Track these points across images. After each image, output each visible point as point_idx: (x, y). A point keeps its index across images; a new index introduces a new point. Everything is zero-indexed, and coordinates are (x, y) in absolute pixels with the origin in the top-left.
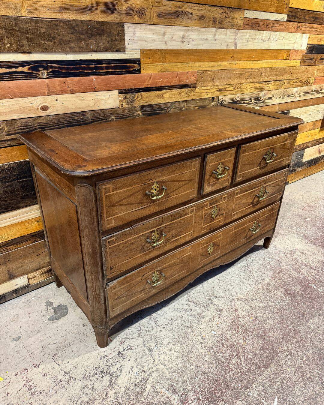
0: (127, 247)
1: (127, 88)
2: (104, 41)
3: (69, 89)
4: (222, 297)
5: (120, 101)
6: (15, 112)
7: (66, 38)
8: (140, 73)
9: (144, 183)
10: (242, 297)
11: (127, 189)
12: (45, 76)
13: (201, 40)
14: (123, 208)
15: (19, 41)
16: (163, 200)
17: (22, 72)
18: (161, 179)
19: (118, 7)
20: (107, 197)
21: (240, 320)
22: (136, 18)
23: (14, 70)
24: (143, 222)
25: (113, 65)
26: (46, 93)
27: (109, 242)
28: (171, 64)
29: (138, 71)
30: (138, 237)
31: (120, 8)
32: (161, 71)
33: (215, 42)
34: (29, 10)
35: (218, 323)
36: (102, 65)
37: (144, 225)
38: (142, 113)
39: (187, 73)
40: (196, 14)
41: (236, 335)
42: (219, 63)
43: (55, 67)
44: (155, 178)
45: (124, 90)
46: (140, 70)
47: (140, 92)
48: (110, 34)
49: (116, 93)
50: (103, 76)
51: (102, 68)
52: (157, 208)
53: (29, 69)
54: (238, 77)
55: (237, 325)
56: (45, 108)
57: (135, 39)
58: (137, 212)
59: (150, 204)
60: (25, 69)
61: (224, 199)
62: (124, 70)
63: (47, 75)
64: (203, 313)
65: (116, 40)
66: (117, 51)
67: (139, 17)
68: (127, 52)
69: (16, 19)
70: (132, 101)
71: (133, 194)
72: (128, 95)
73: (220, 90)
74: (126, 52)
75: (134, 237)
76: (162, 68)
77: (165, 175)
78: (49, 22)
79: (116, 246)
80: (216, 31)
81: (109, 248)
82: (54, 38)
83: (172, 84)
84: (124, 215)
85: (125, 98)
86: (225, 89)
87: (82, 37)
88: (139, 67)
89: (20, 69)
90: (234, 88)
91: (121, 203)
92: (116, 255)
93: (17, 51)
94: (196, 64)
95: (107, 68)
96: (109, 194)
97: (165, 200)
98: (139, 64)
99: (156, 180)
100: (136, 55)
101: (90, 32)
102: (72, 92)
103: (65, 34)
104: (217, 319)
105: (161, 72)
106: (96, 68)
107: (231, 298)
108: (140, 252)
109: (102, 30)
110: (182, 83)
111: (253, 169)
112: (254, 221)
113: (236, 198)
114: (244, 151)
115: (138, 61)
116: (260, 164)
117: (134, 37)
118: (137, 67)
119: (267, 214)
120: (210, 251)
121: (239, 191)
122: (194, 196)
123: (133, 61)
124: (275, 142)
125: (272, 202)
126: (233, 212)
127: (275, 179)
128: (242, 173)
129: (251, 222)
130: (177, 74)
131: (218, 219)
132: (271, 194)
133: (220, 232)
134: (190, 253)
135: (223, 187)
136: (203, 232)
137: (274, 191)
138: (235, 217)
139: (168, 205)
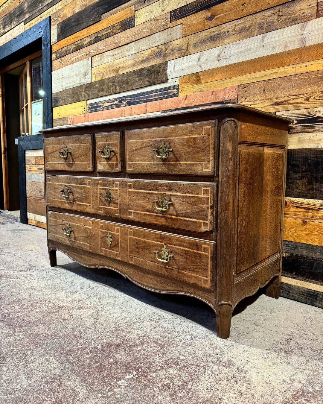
2: (153, 77)
3: (133, 112)
7: (134, 81)
8: (178, 96)
12: (124, 105)
13: (241, 52)
15: (116, 87)
17: (116, 104)
22: (176, 55)
25: (158, 93)
26: (123, 115)
28: (206, 84)
29: (176, 95)
32: (195, 92)
33: (263, 48)
35: (64, 300)
36: (152, 94)
39: (225, 89)
40: (234, 29)
42: (273, 71)
43: (129, 99)
45: (165, 111)
46: (178, 93)
48: (157, 72)
50: (152, 102)
51: (152, 96)
54: (314, 83)
55: (59, 309)
60: (117, 102)
61: (116, 185)
62: (166, 96)
64: (78, 294)
65: (161, 75)
66: (161, 83)
67: (178, 53)
69: (116, 77)
73: (277, 104)
74: (169, 82)
76: (197, 88)
78: (128, 74)
80: (264, 37)
82: (129, 82)
83: (207, 102)
86: (286, 101)
87: (142, 78)
88: (177, 91)
89: (115, 102)
90: (308, 99)
93: (114, 93)
94: (236, 78)
95: (155, 96)
98: (178, 89)
100: (176, 82)
101: (146, 74)
102: (135, 114)
103: (134, 78)
106: (148, 97)
107: (98, 306)
109: (153, 71)
110: (219, 100)
111: (145, 163)
112: (162, 242)
113: (129, 191)
114: (130, 137)
115: (177, 87)
116: (153, 159)
117: (174, 69)
118: (175, 91)
119: (186, 247)
120: (109, 242)
121: (131, 184)
122: (90, 169)
123: (173, 87)
124: (170, 133)
125: (190, 229)
126: (129, 209)
127: (185, 191)
128: (132, 163)
129: (157, 241)
130: (213, 91)
131: (113, 207)
132: (183, 213)
133: (118, 226)
134: (91, 228)
135: (114, 171)
136: (101, 212)
137: (189, 211)
138: (131, 217)
139: (74, 169)
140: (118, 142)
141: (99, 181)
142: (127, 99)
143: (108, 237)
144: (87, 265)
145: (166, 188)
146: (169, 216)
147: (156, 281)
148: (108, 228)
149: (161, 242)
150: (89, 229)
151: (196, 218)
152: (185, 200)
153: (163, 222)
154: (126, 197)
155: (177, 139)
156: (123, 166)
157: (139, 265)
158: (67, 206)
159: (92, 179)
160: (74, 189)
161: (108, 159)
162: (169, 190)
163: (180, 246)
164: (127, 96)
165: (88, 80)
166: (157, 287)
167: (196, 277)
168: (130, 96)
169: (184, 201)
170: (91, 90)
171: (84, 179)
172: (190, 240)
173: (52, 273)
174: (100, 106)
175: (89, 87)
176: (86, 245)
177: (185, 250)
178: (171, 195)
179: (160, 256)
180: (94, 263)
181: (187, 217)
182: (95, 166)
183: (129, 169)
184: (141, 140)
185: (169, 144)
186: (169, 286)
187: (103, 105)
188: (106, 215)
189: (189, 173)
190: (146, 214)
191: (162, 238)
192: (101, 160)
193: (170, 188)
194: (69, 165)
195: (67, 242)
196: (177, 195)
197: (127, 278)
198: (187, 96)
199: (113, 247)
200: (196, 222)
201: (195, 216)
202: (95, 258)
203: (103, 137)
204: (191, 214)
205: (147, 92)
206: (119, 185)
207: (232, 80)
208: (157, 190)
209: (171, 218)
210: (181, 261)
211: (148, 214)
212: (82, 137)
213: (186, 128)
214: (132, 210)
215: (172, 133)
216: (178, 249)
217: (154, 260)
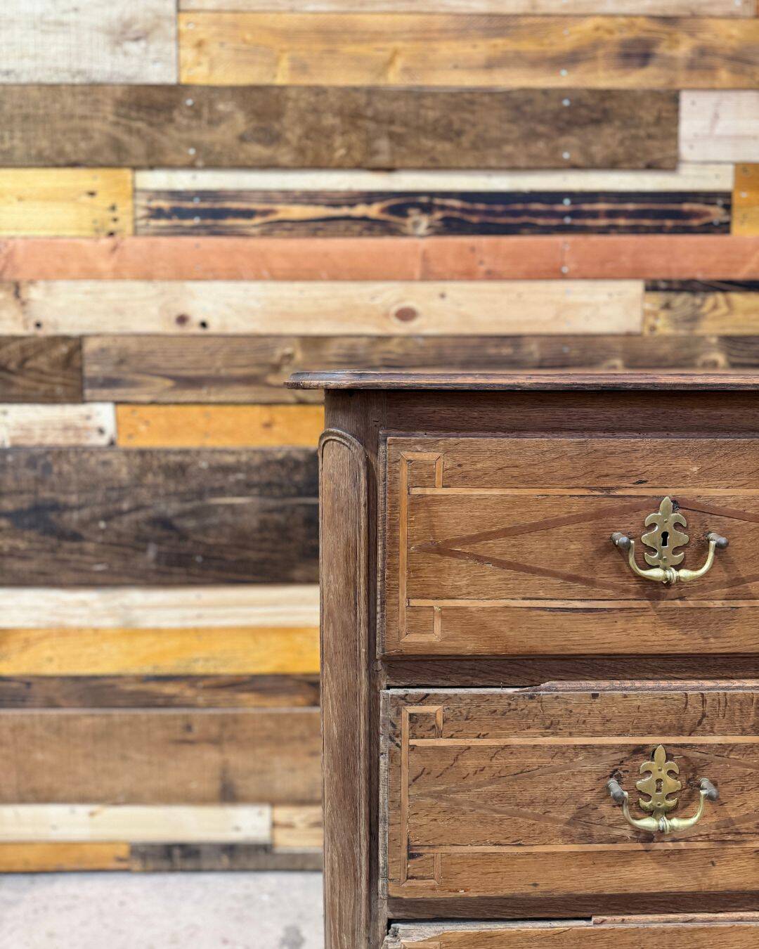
0: (496, 778)
1: (675, 275)
2: (607, 139)
3: (483, 268)
5: (646, 314)
6: (327, 315)
7: (494, 134)
8: (727, 232)
9: (602, 489)
11: (516, 492)
12: (422, 229)
14: (492, 576)
15: (369, 141)
16: (711, 604)
17: (364, 219)
18: (697, 491)
19: (662, 50)
20: (417, 504)
22: (724, 76)
23: (345, 211)
24: (592, 684)
25: (631, 207)
26: (417, 274)
27: (411, 715)
29: (725, 228)
30: (558, 751)
31: (668, 52)
34: (406, 70)
36: (596, 207)
37: (595, 696)
38: (728, 360)
43: (453, 209)
44: (665, 479)
45: (665, 281)
46: (727, 223)
47: (724, 291)
48: (629, 122)
49: (636, 287)
50: (594, 239)
51: (594, 215)
52: (675, 634)
53: (383, 211)
56: (406, 315)
57: (718, 131)
58: (561, 618)
59: (634, 604)
60: (374, 211)
62: (669, 223)
63: (429, 227)
65: (650, 137)
66: (651, 167)
67: (734, 71)
68: (685, 170)
69: (371, 91)
70: (693, 319)
71: (545, 526)
72: (680, 300)
74: (682, 172)
75: (541, 741)
77: (723, 476)
78: (452, 95)
79: (443, 750)
81: (413, 748)
82: (459, 133)
84: (495, 611)
85: (667, 306)
87: (541, 129)
88: (725, 215)
89: (360, 210)
91: (479, 548)
92: (439, 796)
93: (359, 167)
95: (611, 214)
96: (428, 491)
97: (718, 604)
98: (728, 207)
99: (672, 492)
100: (721, 180)
101: (566, 116)
102: (491, 276)
103: (492, 122)
106: (574, 214)
108: (564, 833)
109: (605, 111)
115: (725, 199)
117: (713, 126)
118: (717, 214)
123: (708, 197)
142: (443, 208)
164: (446, 194)
165: (147, 68)
168: (464, 196)
170: (171, 120)
174: (249, 214)
187: (265, 213)
205: (571, 195)
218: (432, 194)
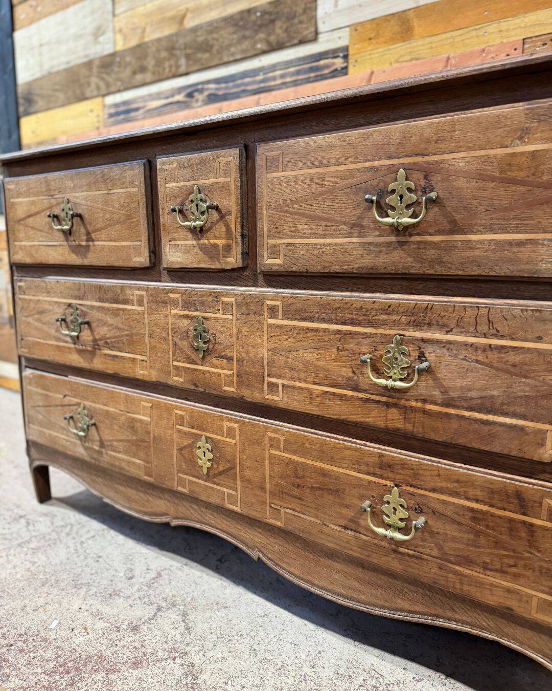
2: (278, 30)
4: (187, 628)
7: (227, 42)
8: (346, 74)
9: (51, 195)
10: (202, 677)
12: (200, 103)
15: (177, 61)
17: (178, 102)
21: (99, 676)
23: (171, 100)
25: (293, 69)
27: (18, 286)
28: (428, 40)
29: (343, 71)
32: (397, 61)
35: (86, 629)
36: (275, 73)
37: (58, 283)
39: (483, 50)
41: (39, 670)
43: (212, 89)
44: (65, 190)
46: (346, 68)
51: (274, 79)
53: (184, 96)
55: (77, 669)
57: (339, 7)
60: (181, 97)
61: (227, 307)
62: (312, 75)
63: (203, 101)
64: (122, 600)
65: (301, 22)
66: (302, 42)
68: (321, 38)
71: (39, 212)
74: (320, 40)
76: (402, 53)
78: (209, 25)
81: (20, 299)
82: (212, 47)
87: (248, 33)
88: (345, 62)
89: (176, 98)
93: (174, 76)
94: (517, 20)
95: (282, 76)
98: (346, 57)
99: (67, 195)
100: (341, 40)
101: (259, 22)
103: (227, 35)
104: (101, 625)
105: (397, 65)
106: (265, 80)
107: (188, 649)
109: (277, 13)
111: (328, 240)
112: (387, 479)
113: (270, 326)
114: (273, 164)
115: (344, 53)
116: (358, 226)
117: (336, 5)
118: (339, 63)
119: (477, 501)
120: (204, 462)
121: (278, 303)
122: (142, 259)
123: (332, 53)
124: (430, 141)
125: (496, 447)
126: (269, 376)
127: (484, 328)
128: (279, 241)
129: (368, 474)
130: (448, 59)
131: (216, 367)
132: (471, 399)
133: (230, 418)
134: (149, 419)
135: (217, 266)
136: (177, 380)
137: (495, 393)
138: (278, 399)
139: (91, 260)
140: (233, 180)
141: (171, 295)
142: (207, 89)
143: (199, 448)
144: (139, 512)
145: (404, 319)
146: (413, 404)
147: (358, 579)
148: (199, 423)
149: (381, 477)
150: (141, 421)
151: (523, 417)
152: (481, 357)
153: (394, 419)
154: (259, 340)
155: (458, 160)
156: (250, 252)
157: (303, 532)
158: (76, 360)
159: (147, 289)
160: (94, 316)
161: (198, 232)
162: (417, 325)
163: (456, 494)
164: (209, 82)
165: (105, 47)
166: (363, 597)
167: (509, 591)
168: (217, 81)
169: (477, 361)
170: (112, 70)
171: (122, 288)
172: (492, 482)
173: (43, 525)
174: (137, 109)
175: (108, 63)
176: (134, 464)
177: (472, 510)
178: (423, 340)
179: (377, 517)
180: (158, 510)
181: (489, 412)
182: (155, 252)
183: (269, 261)
184: (313, 171)
185: (426, 177)
186: (403, 600)
187: (143, 107)
188: (193, 387)
189: (505, 270)
190: (327, 392)
191: (385, 467)
192: (176, 235)
193: (419, 318)
194: (77, 250)
195: (80, 451)
196: (449, 342)
197: (259, 558)
198: (372, 73)
199: (215, 476)
200: (522, 429)
201: (519, 410)
202: (160, 498)
203: (182, 167)
204: (503, 404)
205: (263, 69)
206: (235, 307)
207: (504, 25)
208: (371, 324)
209: (424, 412)
210: (454, 540)
211: (334, 394)
212: (114, 170)
213: (498, 122)
214: (280, 377)
215: (440, 140)
216: (445, 503)
217: (353, 525)
218: (203, 83)
